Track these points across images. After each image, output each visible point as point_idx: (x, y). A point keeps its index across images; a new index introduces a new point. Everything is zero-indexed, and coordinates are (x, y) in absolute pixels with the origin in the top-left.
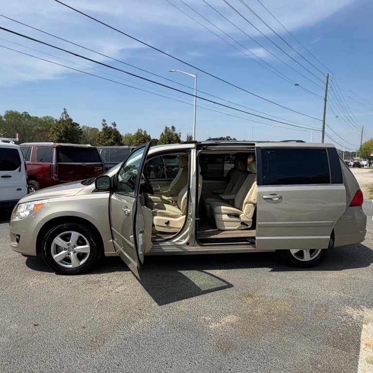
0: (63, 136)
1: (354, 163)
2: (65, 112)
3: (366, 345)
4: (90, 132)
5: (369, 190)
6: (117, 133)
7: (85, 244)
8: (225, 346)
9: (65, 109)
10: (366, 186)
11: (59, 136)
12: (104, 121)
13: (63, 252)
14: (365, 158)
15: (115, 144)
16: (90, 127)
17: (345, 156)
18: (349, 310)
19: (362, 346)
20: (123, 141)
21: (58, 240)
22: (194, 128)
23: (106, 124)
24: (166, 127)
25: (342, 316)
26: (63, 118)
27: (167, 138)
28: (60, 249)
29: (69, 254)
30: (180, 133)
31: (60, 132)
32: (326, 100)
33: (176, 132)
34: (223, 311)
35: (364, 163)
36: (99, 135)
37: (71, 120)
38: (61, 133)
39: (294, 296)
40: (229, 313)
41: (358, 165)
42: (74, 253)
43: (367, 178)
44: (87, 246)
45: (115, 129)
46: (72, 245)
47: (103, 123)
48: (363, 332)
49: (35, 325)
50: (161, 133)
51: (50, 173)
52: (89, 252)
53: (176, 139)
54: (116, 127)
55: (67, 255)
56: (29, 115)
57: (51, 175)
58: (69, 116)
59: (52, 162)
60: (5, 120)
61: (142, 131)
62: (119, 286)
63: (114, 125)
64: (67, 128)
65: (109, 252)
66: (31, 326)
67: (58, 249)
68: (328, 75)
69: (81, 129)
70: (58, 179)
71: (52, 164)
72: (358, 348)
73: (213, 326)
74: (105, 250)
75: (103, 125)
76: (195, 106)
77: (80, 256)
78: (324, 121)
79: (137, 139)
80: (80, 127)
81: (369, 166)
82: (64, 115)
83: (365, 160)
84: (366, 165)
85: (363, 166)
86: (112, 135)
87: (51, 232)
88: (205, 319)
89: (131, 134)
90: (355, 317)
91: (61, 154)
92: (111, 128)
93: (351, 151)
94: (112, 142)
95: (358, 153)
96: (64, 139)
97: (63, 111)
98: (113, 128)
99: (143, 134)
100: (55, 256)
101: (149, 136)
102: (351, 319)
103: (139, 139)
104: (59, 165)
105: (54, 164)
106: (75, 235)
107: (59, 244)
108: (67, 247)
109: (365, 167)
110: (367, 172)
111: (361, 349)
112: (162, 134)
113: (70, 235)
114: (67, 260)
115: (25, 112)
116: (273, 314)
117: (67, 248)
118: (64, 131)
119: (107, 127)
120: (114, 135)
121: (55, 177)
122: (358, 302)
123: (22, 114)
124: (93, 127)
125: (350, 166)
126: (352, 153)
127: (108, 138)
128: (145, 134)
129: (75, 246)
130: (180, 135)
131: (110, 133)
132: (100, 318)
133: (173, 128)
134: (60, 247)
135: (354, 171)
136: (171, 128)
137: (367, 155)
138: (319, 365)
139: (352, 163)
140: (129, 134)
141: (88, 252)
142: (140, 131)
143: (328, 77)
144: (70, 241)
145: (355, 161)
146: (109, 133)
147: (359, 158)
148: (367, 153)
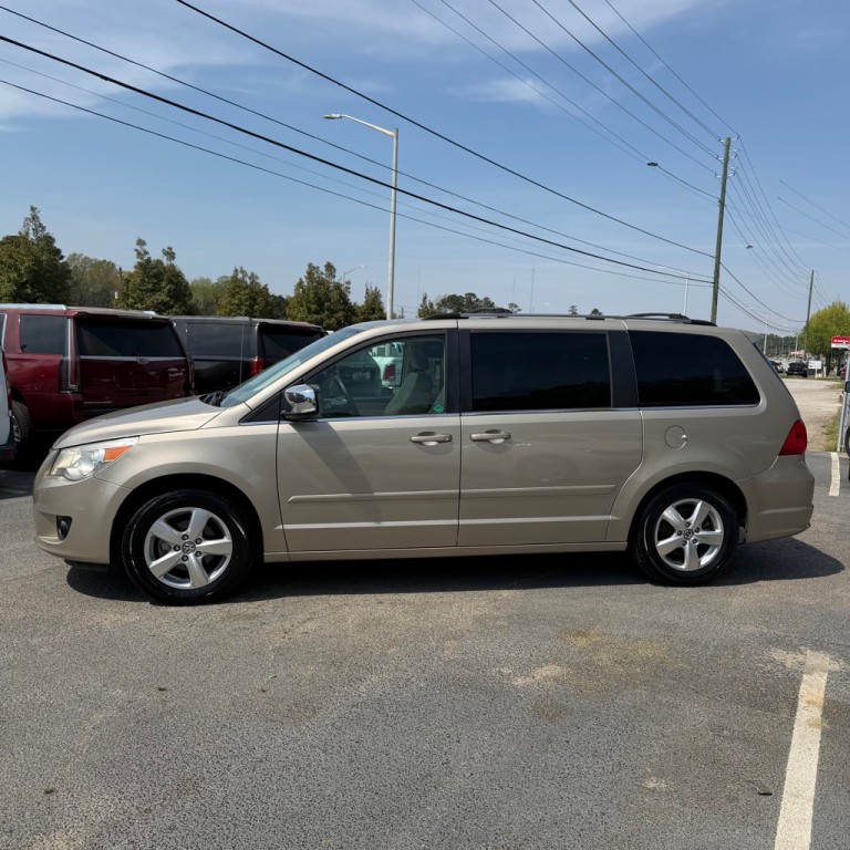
0: (27, 282)
1: (791, 365)
2: (35, 218)
3: (808, 702)
4: (90, 272)
5: (824, 430)
6: (176, 277)
7: (221, 536)
8: (549, 709)
9: (33, 209)
10: (817, 420)
11: (16, 283)
12: (141, 243)
13: (171, 554)
14: (816, 354)
15: (172, 307)
16: (92, 257)
17: (768, 348)
18: (778, 654)
19: (801, 704)
20: (193, 301)
21: (160, 528)
22: (390, 271)
23: (146, 253)
24: (310, 265)
25: (764, 663)
26: (27, 234)
27: (312, 295)
28: (164, 547)
29: (185, 558)
30: (348, 283)
31: (17, 270)
32: (722, 203)
33: (336, 280)
34: (533, 659)
35: (815, 364)
36: (128, 281)
37: (49, 240)
38: (20, 275)
39: (671, 634)
40: (547, 662)
41: (800, 371)
42: (196, 555)
43: (821, 403)
44: (227, 540)
45: (172, 266)
46: (192, 539)
47: (138, 247)
48: (803, 686)
49: (161, 690)
50: (298, 281)
51: (60, 381)
52: (231, 552)
53: (337, 297)
54: (175, 262)
55: (181, 562)
57: (61, 385)
58: (44, 228)
59: (65, 354)
61: (243, 272)
62: (304, 622)
63: (170, 254)
64: (38, 262)
65: (273, 553)
66: (154, 691)
67: (159, 548)
68: (729, 139)
69: (66, 264)
70: (79, 397)
71: (65, 359)
72: (794, 706)
73: (520, 682)
74: (265, 548)
75: (139, 253)
76: (392, 215)
77: (210, 563)
78: (718, 257)
79: (233, 296)
80: (62, 257)
81: (827, 374)
82: (32, 226)
83: (818, 359)
84: (819, 371)
85: (813, 372)
86: (164, 284)
87: (145, 508)
88: (499, 672)
89: (208, 281)
90: (788, 664)
91: (86, 334)
92: (159, 262)
93: (782, 335)
94: (163, 303)
95: (801, 339)
96: (29, 291)
97: (28, 214)
98: (166, 262)
99: (249, 281)
100: (153, 564)
101: (265, 288)
102: (781, 668)
103: (238, 296)
104: (83, 361)
105: (69, 358)
106: (199, 516)
107: (162, 536)
108: (181, 543)
109: (817, 376)
110: (822, 387)
111: (799, 708)
112: (300, 284)
113: (187, 516)
114: (180, 572)
116: (632, 662)
117: (181, 545)
118: (30, 271)
119: (149, 260)
120: (170, 282)
121: (74, 393)
122: (796, 642)
124: (101, 259)
125: (781, 372)
126: (787, 339)
127: (154, 291)
128: (252, 283)
129: (198, 541)
130: (348, 288)
131: (158, 276)
132: (289, 676)
133: (329, 267)
134: (164, 542)
135: (793, 384)
136: (323, 269)
137: (822, 346)
138: (725, 732)
139: (785, 365)
140: (202, 280)
141: (228, 552)
142: (240, 276)
143: (728, 146)
144: (189, 530)
145: (794, 361)
146: (155, 276)
147: (802, 352)
148: (821, 339)
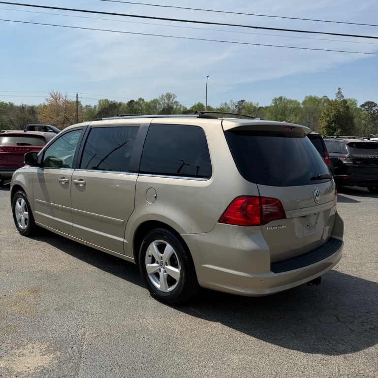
9: (339, 89)
13: (19, 214)
37: (345, 102)
38: (330, 118)
44: (27, 213)
56: (328, 99)
60: (302, 106)
64: (338, 112)
74: (35, 219)
82: (338, 96)
115: (325, 96)
123: (321, 99)
129: (23, 211)
141: (28, 218)
